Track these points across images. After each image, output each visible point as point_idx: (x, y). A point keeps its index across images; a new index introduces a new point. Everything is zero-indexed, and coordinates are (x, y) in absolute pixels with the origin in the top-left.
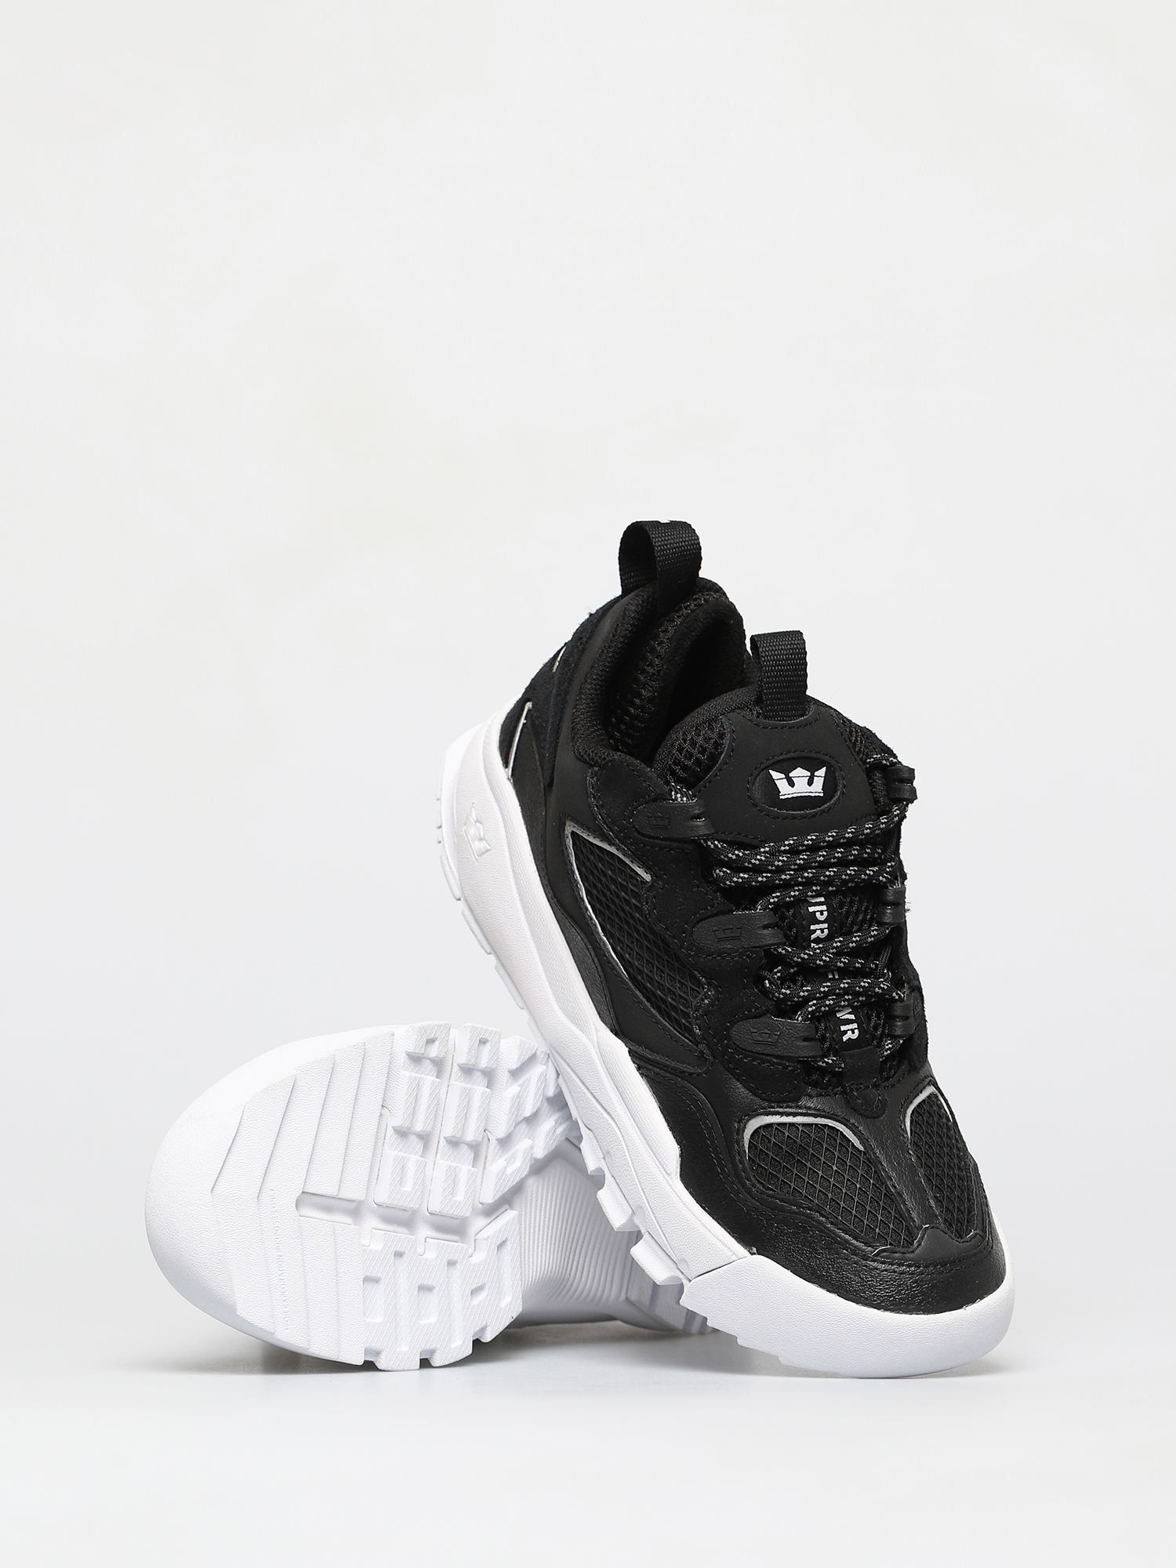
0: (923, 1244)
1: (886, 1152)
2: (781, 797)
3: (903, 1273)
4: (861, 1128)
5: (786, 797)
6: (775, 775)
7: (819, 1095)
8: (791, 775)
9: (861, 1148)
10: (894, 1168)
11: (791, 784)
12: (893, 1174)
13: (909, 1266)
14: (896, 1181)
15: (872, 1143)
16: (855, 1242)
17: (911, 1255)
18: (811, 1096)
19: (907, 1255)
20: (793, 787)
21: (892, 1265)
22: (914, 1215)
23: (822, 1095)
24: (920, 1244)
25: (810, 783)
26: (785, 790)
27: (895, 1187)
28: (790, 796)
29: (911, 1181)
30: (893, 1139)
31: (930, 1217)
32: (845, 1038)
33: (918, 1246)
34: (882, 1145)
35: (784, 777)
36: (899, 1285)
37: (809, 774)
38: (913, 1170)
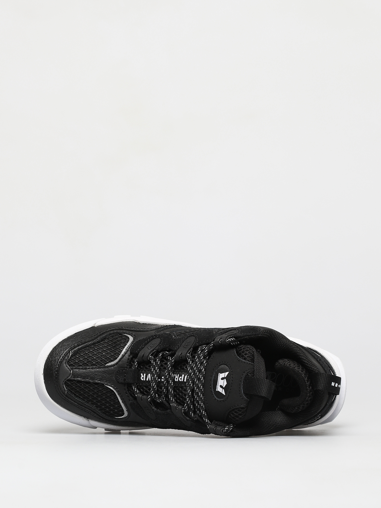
0: (66, 367)
1: (102, 372)
2: (219, 373)
3: (60, 357)
4: (112, 368)
5: (219, 375)
6: (227, 373)
7: (128, 359)
8: (225, 379)
9: (106, 365)
10: (95, 372)
11: (222, 379)
12: (93, 370)
13: (61, 360)
14: (90, 370)
15: (106, 369)
16: (77, 348)
17: (64, 362)
18: (129, 356)
19: (65, 361)
20: (221, 379)
21: (64, 355)
22: (77, 370)
23: (128, 360)
24: (67, 367)
25: (221, 386)
26: (221, 375)
27: (89, 369)
28: (219, 377)
29: (89, 375)
30: (105, 377)
31: (74, 375)
32: (142, 374)
33: (66, 366)
34: (104, 372)
35: (225, 377)
36: (57, 355)
37: (224, 387)
38: (92, 378)
